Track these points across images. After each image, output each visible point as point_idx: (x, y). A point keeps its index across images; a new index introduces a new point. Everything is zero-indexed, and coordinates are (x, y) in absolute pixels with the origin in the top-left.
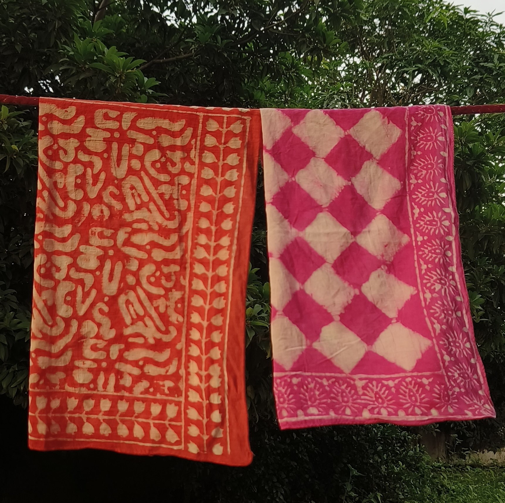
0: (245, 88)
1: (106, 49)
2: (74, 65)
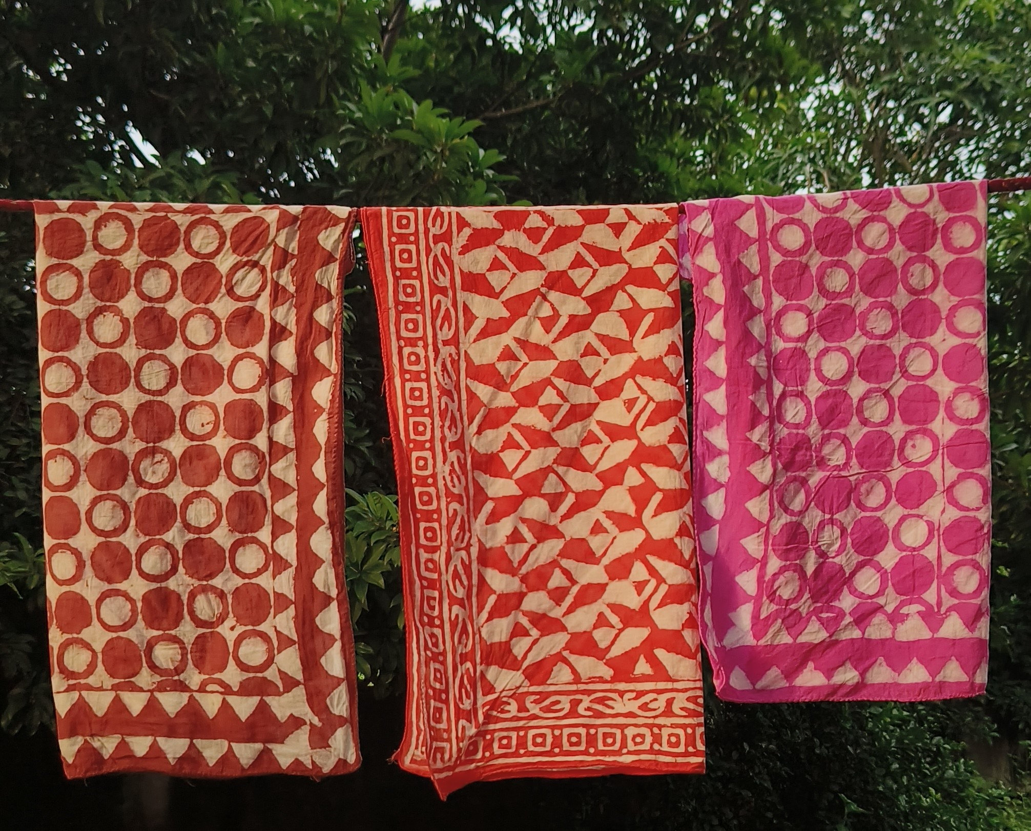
1: (414, 104)
2: (363, 136)
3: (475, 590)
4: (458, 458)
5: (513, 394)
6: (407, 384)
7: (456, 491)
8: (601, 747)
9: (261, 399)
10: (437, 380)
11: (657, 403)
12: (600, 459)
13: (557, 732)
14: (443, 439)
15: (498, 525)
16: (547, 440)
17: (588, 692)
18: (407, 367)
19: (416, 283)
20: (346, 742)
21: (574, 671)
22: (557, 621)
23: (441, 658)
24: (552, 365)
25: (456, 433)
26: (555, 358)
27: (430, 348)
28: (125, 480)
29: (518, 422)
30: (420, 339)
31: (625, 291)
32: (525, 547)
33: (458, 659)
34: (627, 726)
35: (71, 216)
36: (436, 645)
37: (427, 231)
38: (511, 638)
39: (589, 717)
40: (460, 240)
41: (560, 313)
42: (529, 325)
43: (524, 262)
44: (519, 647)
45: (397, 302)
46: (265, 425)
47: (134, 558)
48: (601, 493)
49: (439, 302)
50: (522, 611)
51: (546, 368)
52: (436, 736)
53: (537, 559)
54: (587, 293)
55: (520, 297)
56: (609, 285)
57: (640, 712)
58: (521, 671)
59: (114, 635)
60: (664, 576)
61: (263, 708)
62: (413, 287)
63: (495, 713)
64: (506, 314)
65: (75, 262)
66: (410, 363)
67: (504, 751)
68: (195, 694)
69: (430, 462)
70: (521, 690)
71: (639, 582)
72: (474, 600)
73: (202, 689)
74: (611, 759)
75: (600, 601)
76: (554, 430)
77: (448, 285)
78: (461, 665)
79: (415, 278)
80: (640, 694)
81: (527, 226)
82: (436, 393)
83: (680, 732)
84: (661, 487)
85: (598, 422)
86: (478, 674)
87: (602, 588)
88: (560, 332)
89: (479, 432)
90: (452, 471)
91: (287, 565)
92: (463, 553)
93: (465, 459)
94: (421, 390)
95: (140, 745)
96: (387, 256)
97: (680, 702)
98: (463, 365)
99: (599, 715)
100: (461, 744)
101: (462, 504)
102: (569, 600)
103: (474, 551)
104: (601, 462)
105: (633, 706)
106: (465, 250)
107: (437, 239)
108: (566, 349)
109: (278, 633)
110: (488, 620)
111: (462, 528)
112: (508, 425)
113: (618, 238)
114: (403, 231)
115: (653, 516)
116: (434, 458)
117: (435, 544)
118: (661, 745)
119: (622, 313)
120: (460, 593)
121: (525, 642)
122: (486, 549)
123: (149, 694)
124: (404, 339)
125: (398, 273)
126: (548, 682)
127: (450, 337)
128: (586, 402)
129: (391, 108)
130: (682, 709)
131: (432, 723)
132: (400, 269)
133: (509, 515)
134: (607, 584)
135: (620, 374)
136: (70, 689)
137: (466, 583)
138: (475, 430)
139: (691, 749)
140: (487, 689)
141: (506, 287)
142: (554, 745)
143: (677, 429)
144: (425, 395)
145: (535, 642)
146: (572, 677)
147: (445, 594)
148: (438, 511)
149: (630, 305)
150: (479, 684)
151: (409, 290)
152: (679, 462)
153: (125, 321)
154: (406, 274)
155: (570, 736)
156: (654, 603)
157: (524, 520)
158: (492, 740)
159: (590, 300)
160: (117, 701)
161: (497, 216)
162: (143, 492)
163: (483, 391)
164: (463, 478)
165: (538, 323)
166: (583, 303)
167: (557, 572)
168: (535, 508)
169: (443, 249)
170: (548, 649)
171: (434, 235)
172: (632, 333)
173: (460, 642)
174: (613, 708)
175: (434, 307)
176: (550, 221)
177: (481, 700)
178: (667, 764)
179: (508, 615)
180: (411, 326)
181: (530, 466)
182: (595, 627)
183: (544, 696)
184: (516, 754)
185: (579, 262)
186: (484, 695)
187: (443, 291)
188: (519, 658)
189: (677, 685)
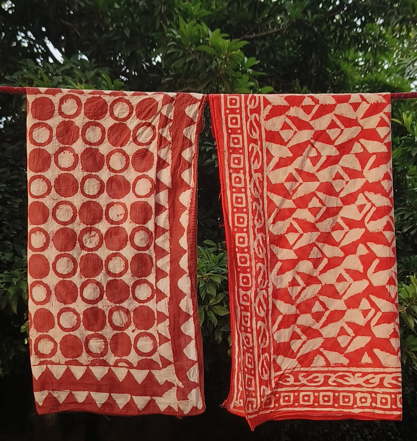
0: (331, 59)
1: (210, 32)
2: (180, 48)
3: (270, 312)
4: (262, 237)
5: (294, 201)
6: (234, 194)
7: (261, 256)
8: (341, 403)
9: (151, 201)
10: (251, 192)
11: (377, 208)
12: (343, 239)
13: (316, 394)
14: (254, 227)
15: (283, 276)
16: (312, 227)
17: (335, 372)
18: (234, 184)
19: (240, 137)
20: (197, 397)
21: (326, 359)
22: (317, 331)
23: (251, 350)
24: (316, 184)
25: (261, 223)
26: (318, 180)
27: (247, 174)
28: (74, 246)
29: (296, 217)
30: (241, 169)
31: (359, 142)
32: (299, 289)
33: (261, 351)
34: (357, 392)
35: (47, 96)
36: (248, 343)
37: (246, 107)
38: (290, 340)
39: (335, 386)
40: (265, 112)
41: (322, 154)
42: (304, 161)
43: (302, 125)
44: (295, 345)
45: (229, 148)
46: (153, 217)
47: (79, 290)
48: (343, 258)
49: (253, 147)
50: (297, 325)
51: (313, 186)
52: (249, 394)
53: (305, 296)
54: (337, 143)
55: (298, 145)
56: (350, 139)
57: (364, 385)
58: (296, 359)
59: (67, 333)
60: (379, 307)
61: (150, 377)
62: (238, 139)
63: (281, 382)
64: (290, 155)
65: (49, 122)
66: (236, 182)
67: (286, 404)
68: (112, 368)
69: (246, 240)
70: (295, 370)
71: (365, 310)
72: (270, 318)
73: (116, 365)
74: (348, 410)
75: (342, 320)
76: (317, 222)
77: (258, 138)
78: (262, 354)
79: (239, 134)
80: (364, 374)
81: (303, 104)
82: (250, 200)
83: (388, 396)
84: (378, 256)
85: (342, 218)
86: (272, 360)
87: (343, 313)
88: (321, 166)
89: (274, 223)
90: (259, 245)
91: (164, 296)
92: (264, 291)
93: (266, 238)
94: (241, 198)
95: (81, 396)
96: (224, 121)
97: (388, 380)
98: (265, 184)
99: (340, 385)
100: (262, 400)
101: (264, 264)
102: (324, 319)
103: (270, 290)
104: (343, 241)
105: (361, 381)
106: (268, 118)
107: (252, 111)
108: (325, 176)
109: (159, 334)
110: (278, 329)
111: (263, 277)
112: (291, 219)
113: (355, 111)
114: (233, 107)
115: (374, 273)
116: (248, 237)
117: (248, 286)
118: (376, 404)
119: (357, 155)
120: (262, 314)
121: (299, 342)
122: (277, 290)
123: (86, 367)
124: (232, 168)
125: (230, 131)
126: (311, 366)
127: (258, 168)
128: (335, 206)
129: (196, 33)
130: (389, 383)
131: (247, 388)
132: (231, 129)
133: (290, 270)
134: (346, 311)
135: (355, 190)
136: (41, 363)
137: (265, 308)
138: (272, 221)
139: (394, 407)
140: (277, 368)
141: (291, 139)
142: (314, 401)
143: (388, 222)
144: (244, 201)
145: (304, 343)
146: (325, 363)
147: (254, 314)
148: (250, 267)
149: (362, 150)
150: (272, 366)
151: (236, 141)
152: (390, 242)
153: (76, 156)
154: (234, 131)
155: (324, 396)
156: (373, 323)
157: (298, 273)
158: (280, 397)
159: (339, 147)
160: (68, 370)
161: (286, 99)
162: (84, 253)
163: (277, 199)
164: (264, 249)
165: (308, 160)
166: (335, 149)
167: (317, 303)
168: (305, 266)
169: (255, 117)
170: (312, 347)
171: (250, 109)
172: (363, 167)
173: (262, 342)
174: (349, 382)
175: (250, 151)
176: (316, 101)
177: (273, 374)
178: (380, 415)
179: (289, 327)
180: (236, 161)
181: (303, 242)
182: (339, 335)
183: (309, 373)
184: (293, 406)
185: (333, 125)
186: (275, 372)
187: (255, 141)
188: (295, 352)
189: (386, 370)
